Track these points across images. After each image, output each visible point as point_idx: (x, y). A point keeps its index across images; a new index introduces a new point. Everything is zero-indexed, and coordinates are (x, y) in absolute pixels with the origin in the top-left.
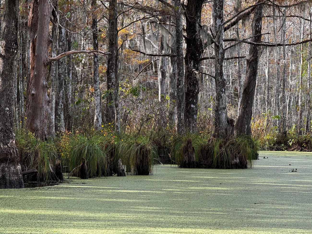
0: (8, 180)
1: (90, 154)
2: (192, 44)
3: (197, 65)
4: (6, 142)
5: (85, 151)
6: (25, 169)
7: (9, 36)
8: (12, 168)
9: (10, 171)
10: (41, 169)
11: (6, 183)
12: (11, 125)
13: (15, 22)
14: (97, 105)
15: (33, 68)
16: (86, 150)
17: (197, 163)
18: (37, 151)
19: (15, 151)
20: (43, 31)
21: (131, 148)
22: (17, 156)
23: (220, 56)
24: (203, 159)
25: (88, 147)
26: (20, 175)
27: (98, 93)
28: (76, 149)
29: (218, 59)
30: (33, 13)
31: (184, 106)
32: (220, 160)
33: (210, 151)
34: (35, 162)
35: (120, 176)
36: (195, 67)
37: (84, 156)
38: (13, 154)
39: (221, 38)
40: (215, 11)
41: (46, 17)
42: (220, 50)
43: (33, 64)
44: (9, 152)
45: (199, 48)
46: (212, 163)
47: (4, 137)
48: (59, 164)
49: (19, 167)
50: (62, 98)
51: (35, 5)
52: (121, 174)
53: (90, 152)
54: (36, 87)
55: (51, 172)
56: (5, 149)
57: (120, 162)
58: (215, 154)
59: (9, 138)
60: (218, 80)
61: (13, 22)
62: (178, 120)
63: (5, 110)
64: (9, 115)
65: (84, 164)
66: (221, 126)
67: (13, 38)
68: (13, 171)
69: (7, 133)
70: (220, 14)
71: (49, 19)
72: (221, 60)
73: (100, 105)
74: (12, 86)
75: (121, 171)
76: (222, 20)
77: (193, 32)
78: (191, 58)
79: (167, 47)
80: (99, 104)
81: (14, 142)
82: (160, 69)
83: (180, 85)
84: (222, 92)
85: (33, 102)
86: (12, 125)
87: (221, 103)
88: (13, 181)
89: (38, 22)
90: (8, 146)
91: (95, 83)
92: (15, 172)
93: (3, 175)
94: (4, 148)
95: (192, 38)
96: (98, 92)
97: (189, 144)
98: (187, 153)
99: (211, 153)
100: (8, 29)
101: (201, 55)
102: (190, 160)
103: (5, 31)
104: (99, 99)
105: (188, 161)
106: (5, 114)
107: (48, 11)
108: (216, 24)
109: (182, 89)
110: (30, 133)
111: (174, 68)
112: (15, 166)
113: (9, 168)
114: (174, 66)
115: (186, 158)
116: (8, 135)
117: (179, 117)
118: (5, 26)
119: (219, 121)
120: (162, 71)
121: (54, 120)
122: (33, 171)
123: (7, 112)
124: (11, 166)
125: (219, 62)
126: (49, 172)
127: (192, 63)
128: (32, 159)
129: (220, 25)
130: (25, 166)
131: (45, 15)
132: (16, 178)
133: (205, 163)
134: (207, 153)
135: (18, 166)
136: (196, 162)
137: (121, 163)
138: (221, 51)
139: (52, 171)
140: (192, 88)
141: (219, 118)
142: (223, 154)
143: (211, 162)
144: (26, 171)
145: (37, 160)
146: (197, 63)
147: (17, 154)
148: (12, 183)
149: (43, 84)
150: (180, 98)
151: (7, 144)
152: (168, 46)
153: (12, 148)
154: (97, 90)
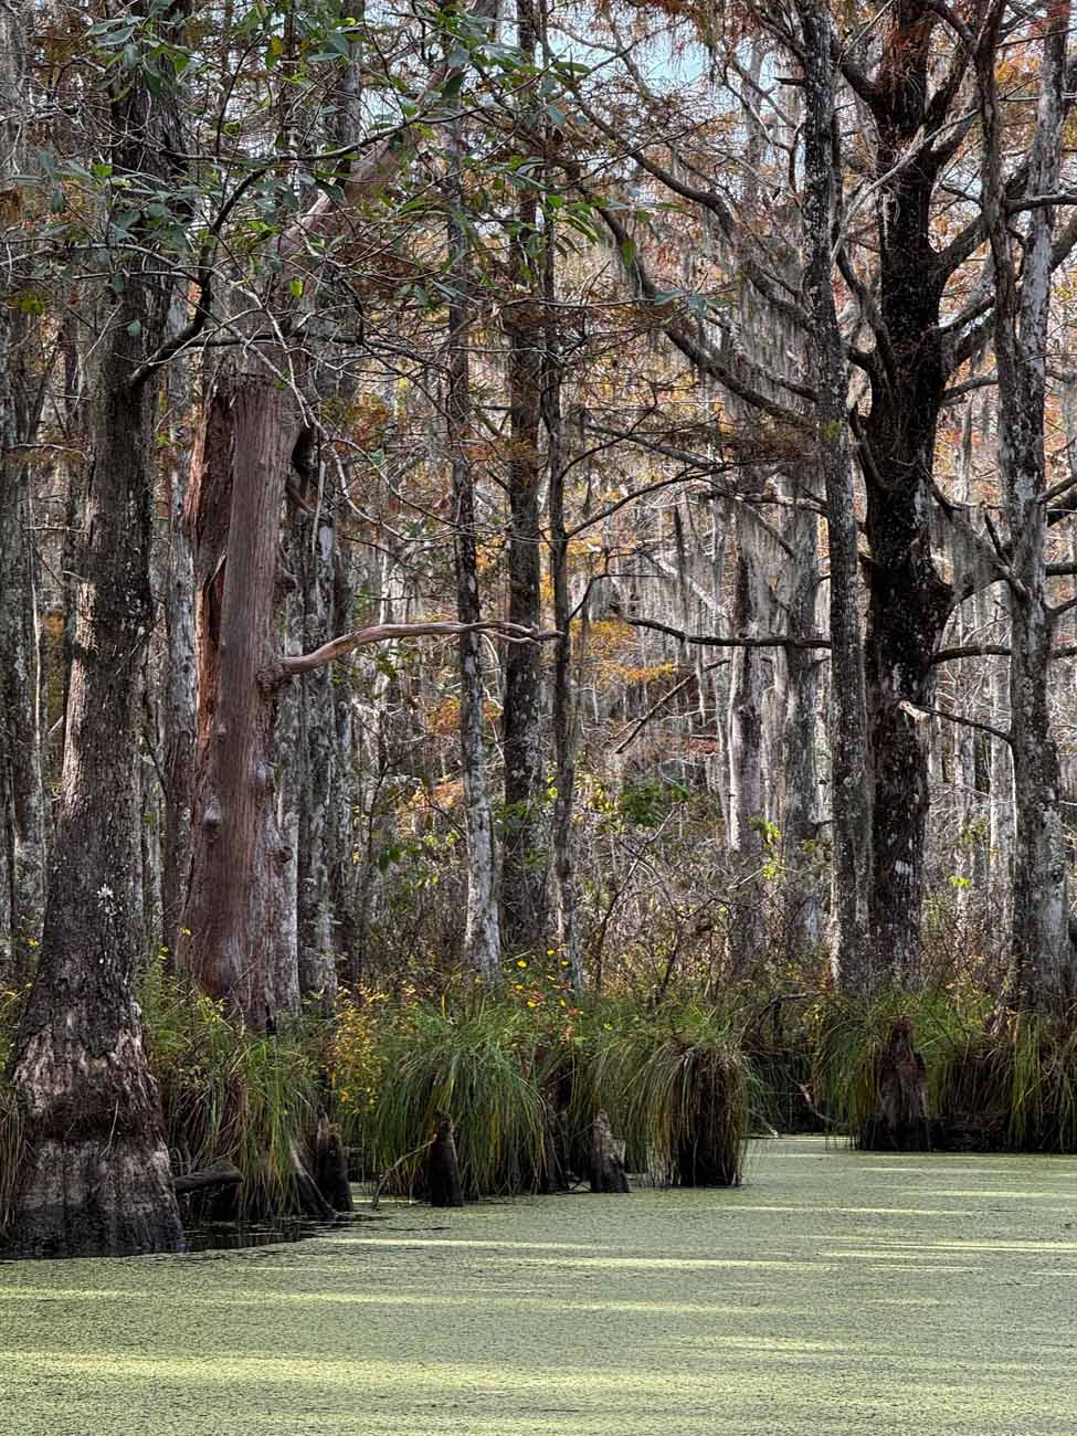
0: (113, 1217)
1: (467, 1092)
2: (892, 592)
3: (918, 686)
4: (101, 1041)
5: (447, 1077)
6: (185, 1166)
7: (114, 561)
8: (131, 1164)
9: (120, 1174)
10: (254, 1165)
11: (101, 1230)
12: (126, 964)
13: (136, 497)
14: (479, 868)
15: (209, 706)
16: (452, 1074)
17: (936, 1126)
18: (235, 1081)
19: (141, 1085)
20: (255, 538)
21: (650, 1061)
22: (154, 1106)
23: (1033, 638)
24: (965, 1108)
25: (460, 1062)
26: (167, 1196)
27: (480, 816)
28: (408, 1071)
29: (1026, 656)
30: (207, 457)
31: (867, 869)
32: (1039, 1111)
33: (995, 1069)
34: (227, 1133)
35: (606, 1191)
36: (910, 691)
37: (445, 1103)
38: (133, 1096)
39: (1035, 559)
40: (1008, 436)
41: (266, 473)
42: (1034, 616)
43: (211, 687)
44: (115, 1091)
45: (928, 609)
46: (1006, 1126)
47: (90, 1021)
48: (333, 1138)
49: (161, 1157)
50: (323, 839)
51: (216, 424)
52: (607, 1181)
53: (468, 1083)
54: (223, 793)
55: (297, 1175)
56: (98, 1076)
57: (602, 1125)
58: (1020, 1084)
59: (115, 1024)
60: (1027, 751)
61: (129, 500)
62: (842, 933)
63: (95, 900)
64: (115, 920)
65: (442, 1138)
66: (1041, 955)
67: (129, 573)
68: (136, 1175)
69: (106, 1002)
70: (1030, 454)
71: (281, 486)
72: (1038, 656)
73: (492, 870)
74: (128, 787)
75: (608, 1170)
76: (1041, 480)
77: (896, 537)
78: (893, 654)
79: (770, 605)
80: (487, 863)
81: (137, 1042)
82: (735, 706)
83: (847, 772)
84: (1047, 802)
85: (209, 859)
86: (125, 968)
87: (1039, 853)
88: (134, 1223)
89: (234, 500)
90: (109, 1065)
91: (470, 772)
92: (142, 1179)
93: (89, 1195)
94: (94, 1072)
95: (894, 564)
96: (482, 809)
97: (898, 1038)
98: (891, 1080)
99: (1001, 1079)
100: (108, 529)
101: (937, 639)
102: (907, 1114)
103: (95, 537)
104: (487, 839)
105: (898, 1115)
106: (95, 916)
107: (275, 449)
108: (1013, 497)
109: (857, 792)
110: (203, 1002)
111: (801, 698)
112: (142, 1151)
113: (116, 1164)
114: (800, 692)
115: (886, 1106)
116: (110, 1011)
117: (847, 919)
118: (95, 516)
119: (1035, 935)
120: (742, 712)
121: (293, 939)
122: (218, 1175)
123: (104, 906)
124: (126, 1155)
125: (1027, 668)
126: (291, 1179)
127: (895, 673)
128: (216, 1121)
129: (1030, 503)
130: (182, 1151)
131: (261, 467)
132: (150, 1207)
133: (975, 1126)
134: (982, 1079)
135: (157, 1154)
136: (932, 1121)
137: (608, 1133)
138: (1037, 617)
139: (302, 1173)
140: (896, 788)
141: (1033, 922)
142: (1057, 1082)
143: (1002, 1122)
144: (189, 1175)
145: (238, 1125)
146: (917, 673)
147: (150, 1098)
148: (132, 1231)
149: (257, 778)
150: (850, 831)
151: (105, 1054)
152: (776, 601)
153: (130, 1068)
154: (478, 800)
